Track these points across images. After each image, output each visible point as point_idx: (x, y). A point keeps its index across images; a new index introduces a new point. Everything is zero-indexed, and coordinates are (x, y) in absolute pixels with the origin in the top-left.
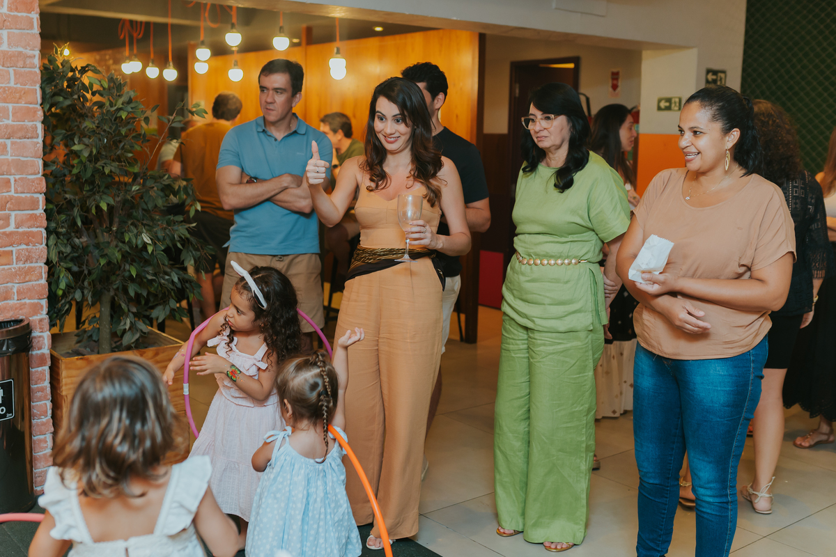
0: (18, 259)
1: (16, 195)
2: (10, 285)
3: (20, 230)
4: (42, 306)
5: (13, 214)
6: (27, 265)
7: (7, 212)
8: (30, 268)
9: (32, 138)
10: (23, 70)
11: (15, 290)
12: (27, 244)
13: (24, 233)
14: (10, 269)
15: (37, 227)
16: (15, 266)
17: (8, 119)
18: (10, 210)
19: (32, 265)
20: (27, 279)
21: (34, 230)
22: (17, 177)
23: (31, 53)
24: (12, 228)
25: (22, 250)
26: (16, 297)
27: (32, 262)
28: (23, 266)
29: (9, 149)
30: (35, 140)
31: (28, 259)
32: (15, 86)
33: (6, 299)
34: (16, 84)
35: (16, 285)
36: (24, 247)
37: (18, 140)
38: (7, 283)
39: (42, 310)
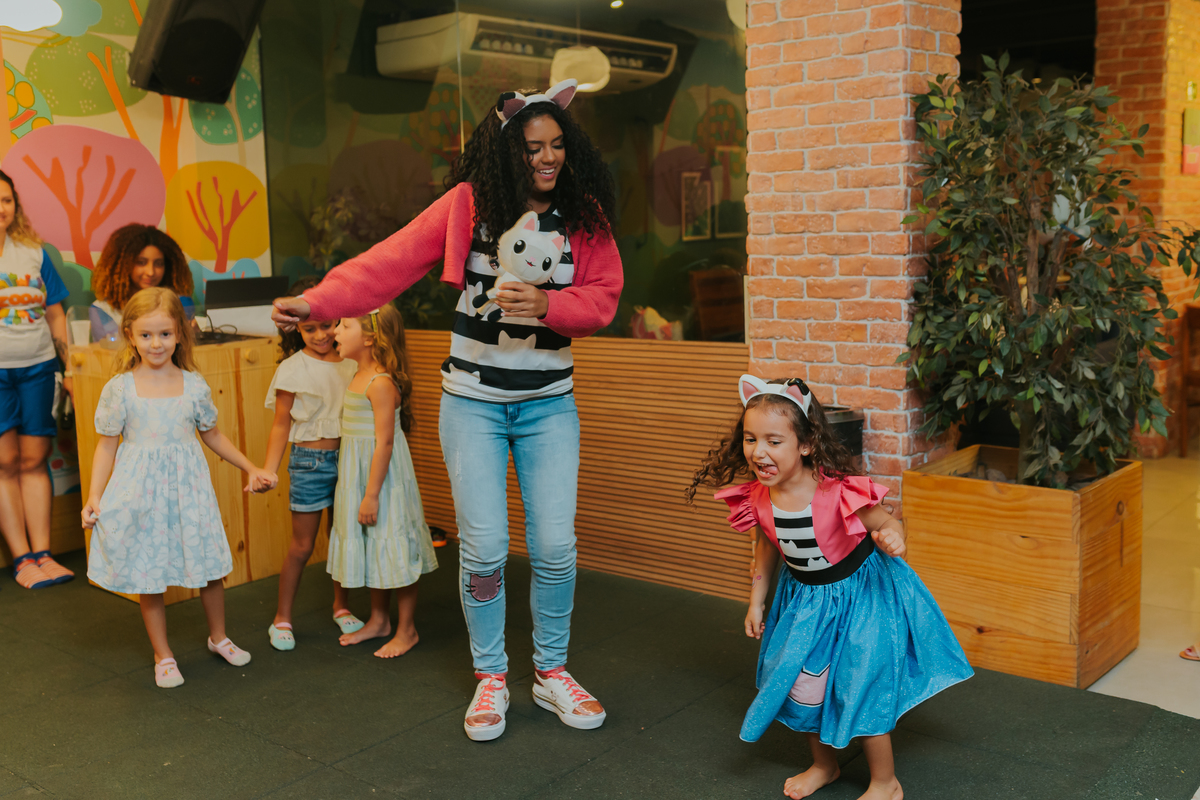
0: (873, 337)
1: (874, 257)
2: (862, 366)
3: (876, 300)
4: (899, 400)
5: (870, 279)
6: (883, 345)
7: (863, 277)
8: (885, 349)
9: (892, 184)
10: (885, 99)
11: (868, 375)
12: (883, 319)
13: (879, 305)
14: (863, 347)
15: (895, 298)
16: (869, 344)
17: (867, 163)
18: (866, 275)
19: (890, 345)
20: (882, 362)
21: (892, 301)
22: (875, 234)
23: (893, 76)
24: (865, 298)
25: (878, 325)
26: (868, 382)
27: (887, 342)
28: (878, 345)
29: (867, 200)
30: (896, 187)
31: (883, 337)
32: (876, 121)
33: (857, 383)
34: (876, 118)
35: (870, 368)
36: (880, 321)
37: (878, 188)
38: (860, 363)
39: (899, 404)
